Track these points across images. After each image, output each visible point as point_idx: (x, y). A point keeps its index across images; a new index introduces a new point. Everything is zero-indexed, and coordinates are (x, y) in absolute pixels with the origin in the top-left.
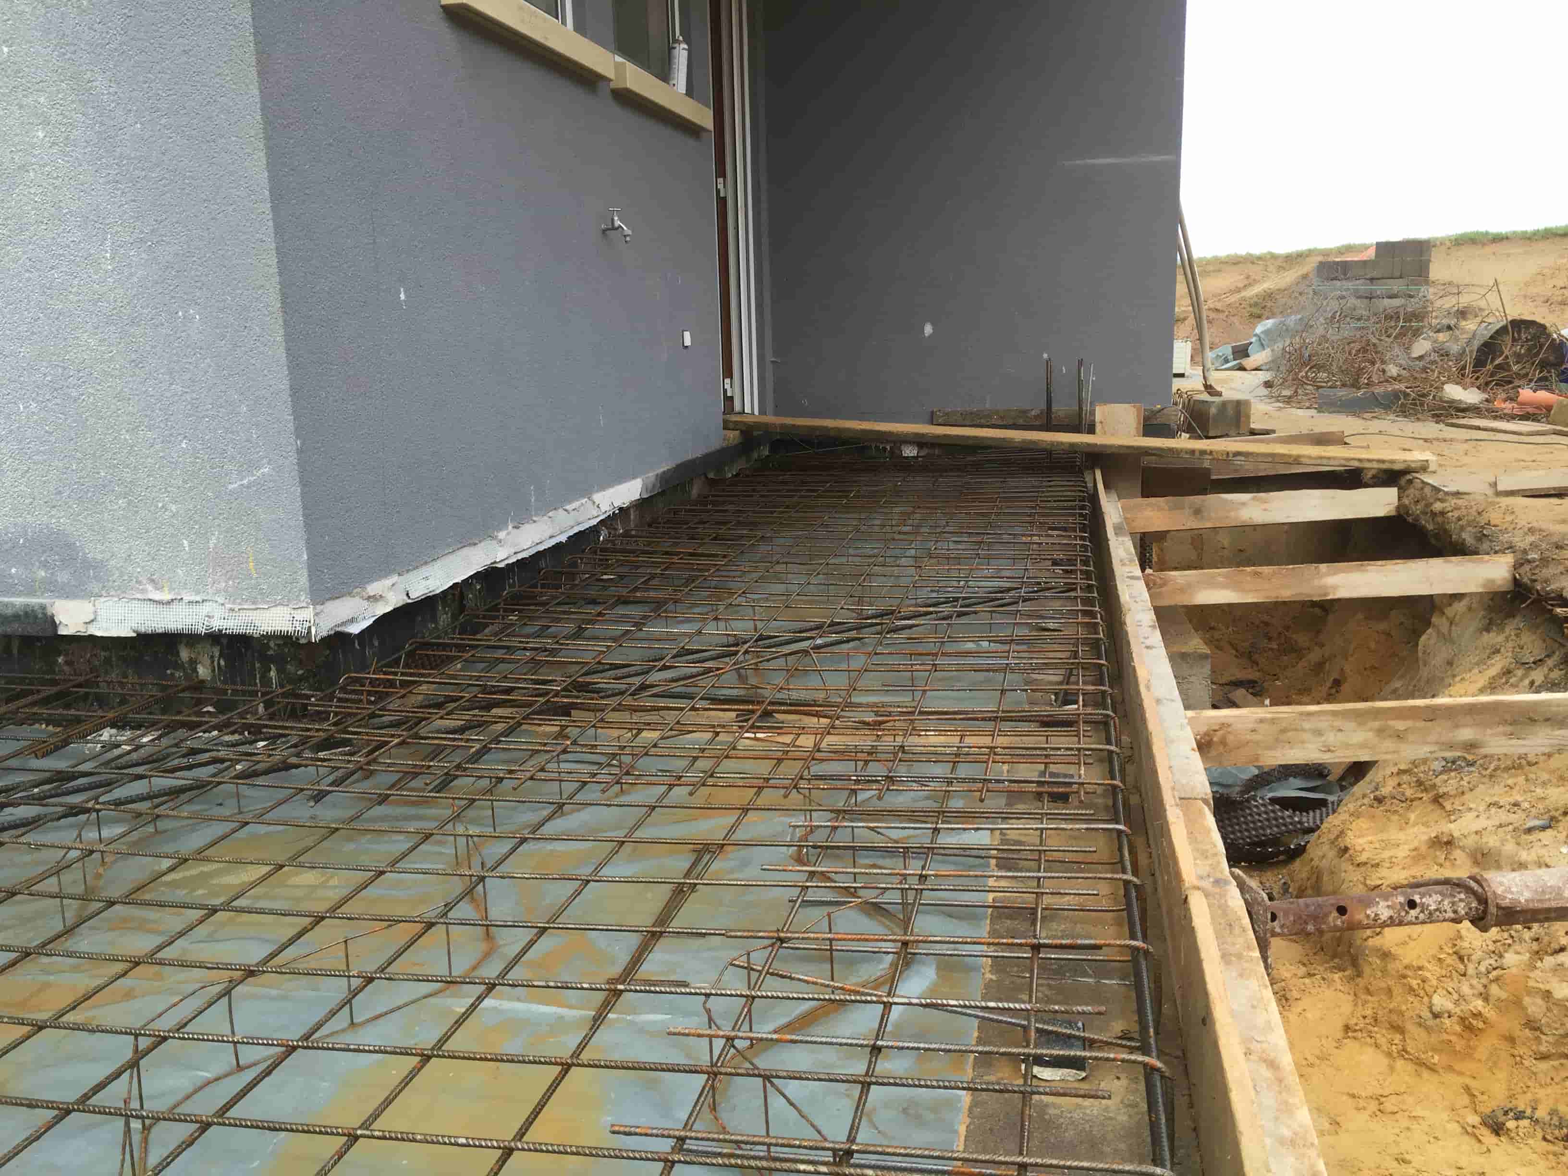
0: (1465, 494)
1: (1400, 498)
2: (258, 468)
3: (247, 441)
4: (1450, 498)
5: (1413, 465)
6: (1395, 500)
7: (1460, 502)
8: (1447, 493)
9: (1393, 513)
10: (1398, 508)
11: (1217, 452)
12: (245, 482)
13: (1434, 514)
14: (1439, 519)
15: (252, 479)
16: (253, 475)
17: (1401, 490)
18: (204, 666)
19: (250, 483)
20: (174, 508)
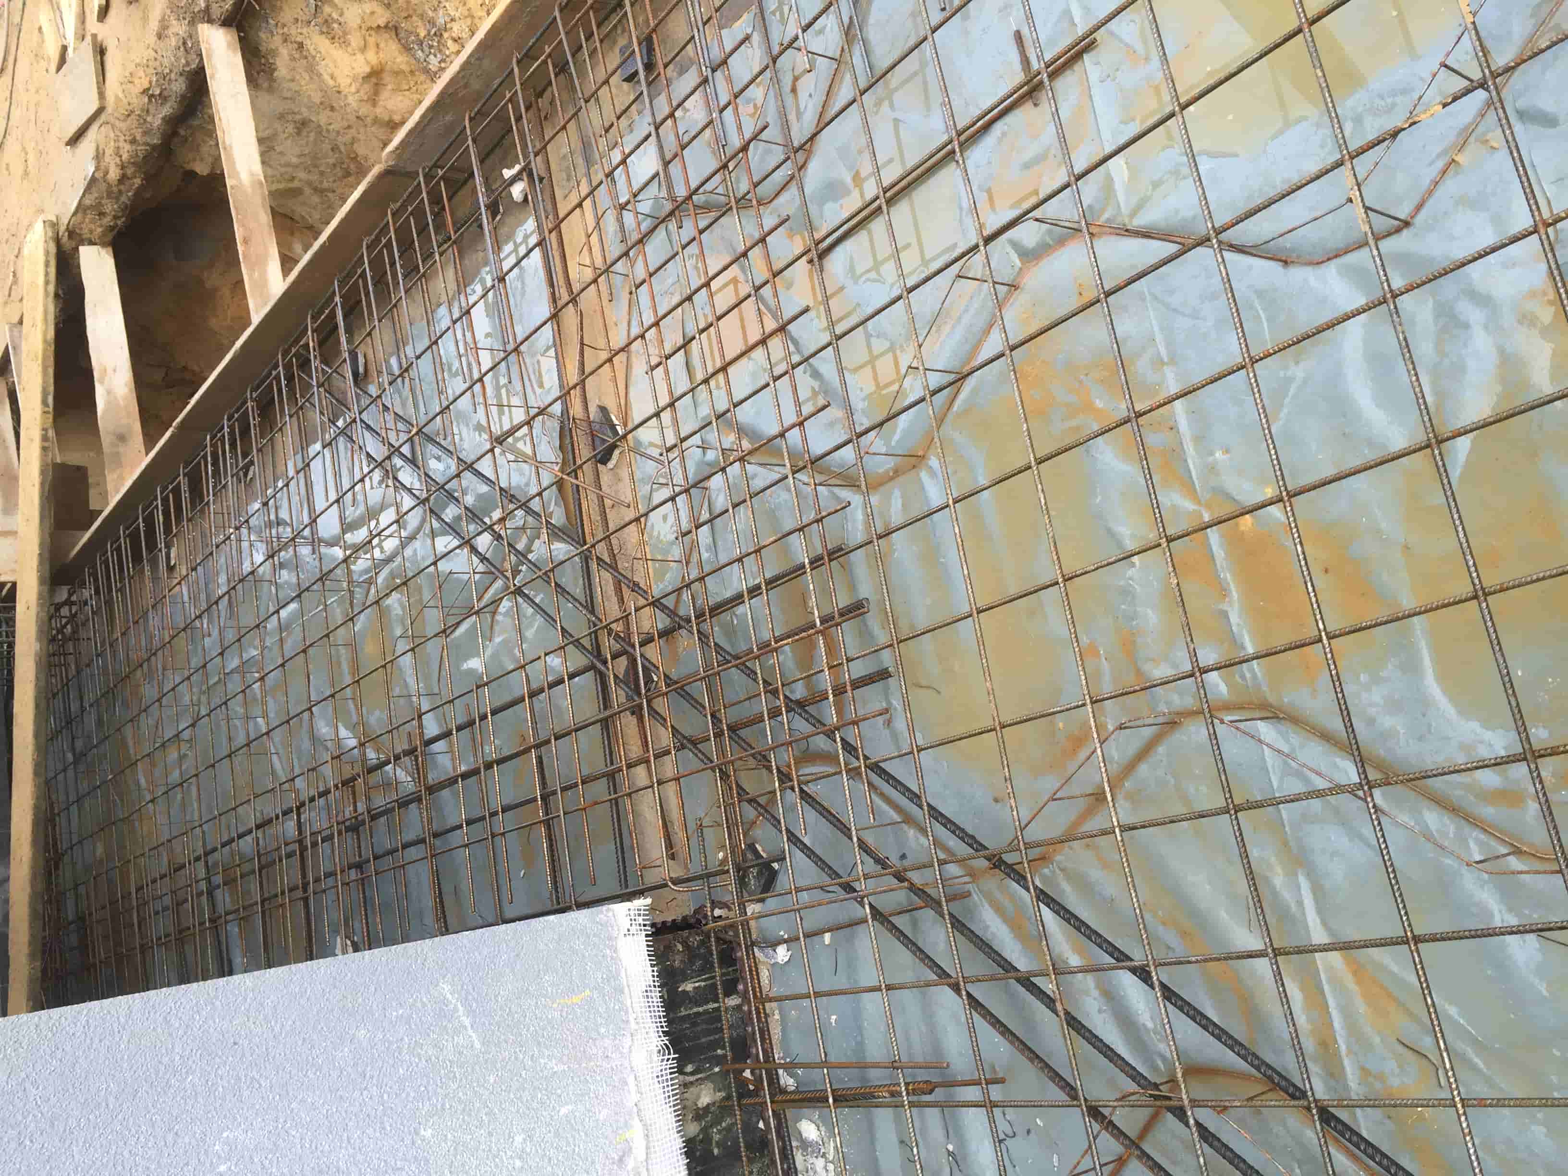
0: (97, 149)
1: (91, 243)
2: (445, 1002)
3: (408, 1023)
4: (103, 164)
5: (50, 234)
6: (94, 249)
7: (109, 151)
8: (97, 168)
9: (110, 249)
10: (104, 245)
11: (44, 423)
12: (467, 1022)
13: (123, 179)
14: (129, 171)
15: (461, 1008)
16: (456, 1010)
17: (82, 242)
18: (698, 1097)
19: (470, 1012)
20: (519, 1139)
